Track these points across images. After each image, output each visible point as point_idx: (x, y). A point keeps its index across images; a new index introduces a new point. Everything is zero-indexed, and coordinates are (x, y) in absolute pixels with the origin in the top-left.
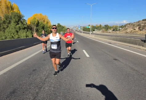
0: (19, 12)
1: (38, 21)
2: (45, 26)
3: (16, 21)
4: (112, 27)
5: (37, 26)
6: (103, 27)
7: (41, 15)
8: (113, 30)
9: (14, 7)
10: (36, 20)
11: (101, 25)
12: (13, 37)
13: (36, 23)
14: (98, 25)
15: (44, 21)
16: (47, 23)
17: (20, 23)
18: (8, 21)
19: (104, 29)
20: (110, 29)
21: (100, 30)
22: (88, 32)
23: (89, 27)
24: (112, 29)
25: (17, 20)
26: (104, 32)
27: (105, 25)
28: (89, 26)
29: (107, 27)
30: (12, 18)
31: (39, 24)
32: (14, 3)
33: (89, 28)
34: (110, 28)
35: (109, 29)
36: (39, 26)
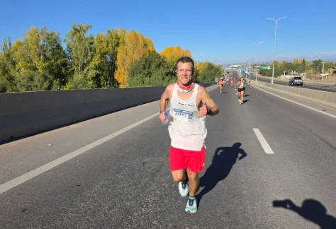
7: (179, 48)
11: (304, 61)
17: (161, 66)
18: (147, 66)
19: (311, 71)
21: (301, 72)
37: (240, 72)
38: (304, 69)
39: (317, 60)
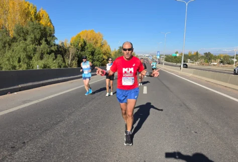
0: (50, 25)
1: (84, 42)
3: (35, 38)
4: (219, 57)
5: (82, 50)
6: (202, 57)
8: (221, 62)
9: (41, 15)
10: (81, 40)
11: (197, 53)
12: (14, 67)
13: (80, 44)
14: (193, 53)
15: (97, 43)
16: (101, 46)
20: (215, 60)
22: (175, 64)
23: (178, 55)
24: (219, 60)
25: (38, 37)
26: (203, 65)
27: (206, 53)
28: (177, 53)
29: (209, 57)
30: (29, 33)
31: (86, 47)
32: (43, 9)
33: (176, 57)
34: (215, 58)
35: (213, 60)
36: (84, 51)
37: (150, 59)
38: (198, 59)
39: (207, 52)
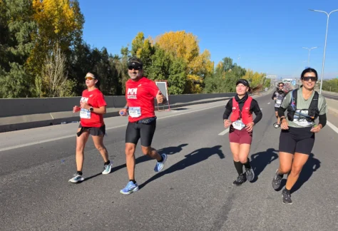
2: (173, 66)
